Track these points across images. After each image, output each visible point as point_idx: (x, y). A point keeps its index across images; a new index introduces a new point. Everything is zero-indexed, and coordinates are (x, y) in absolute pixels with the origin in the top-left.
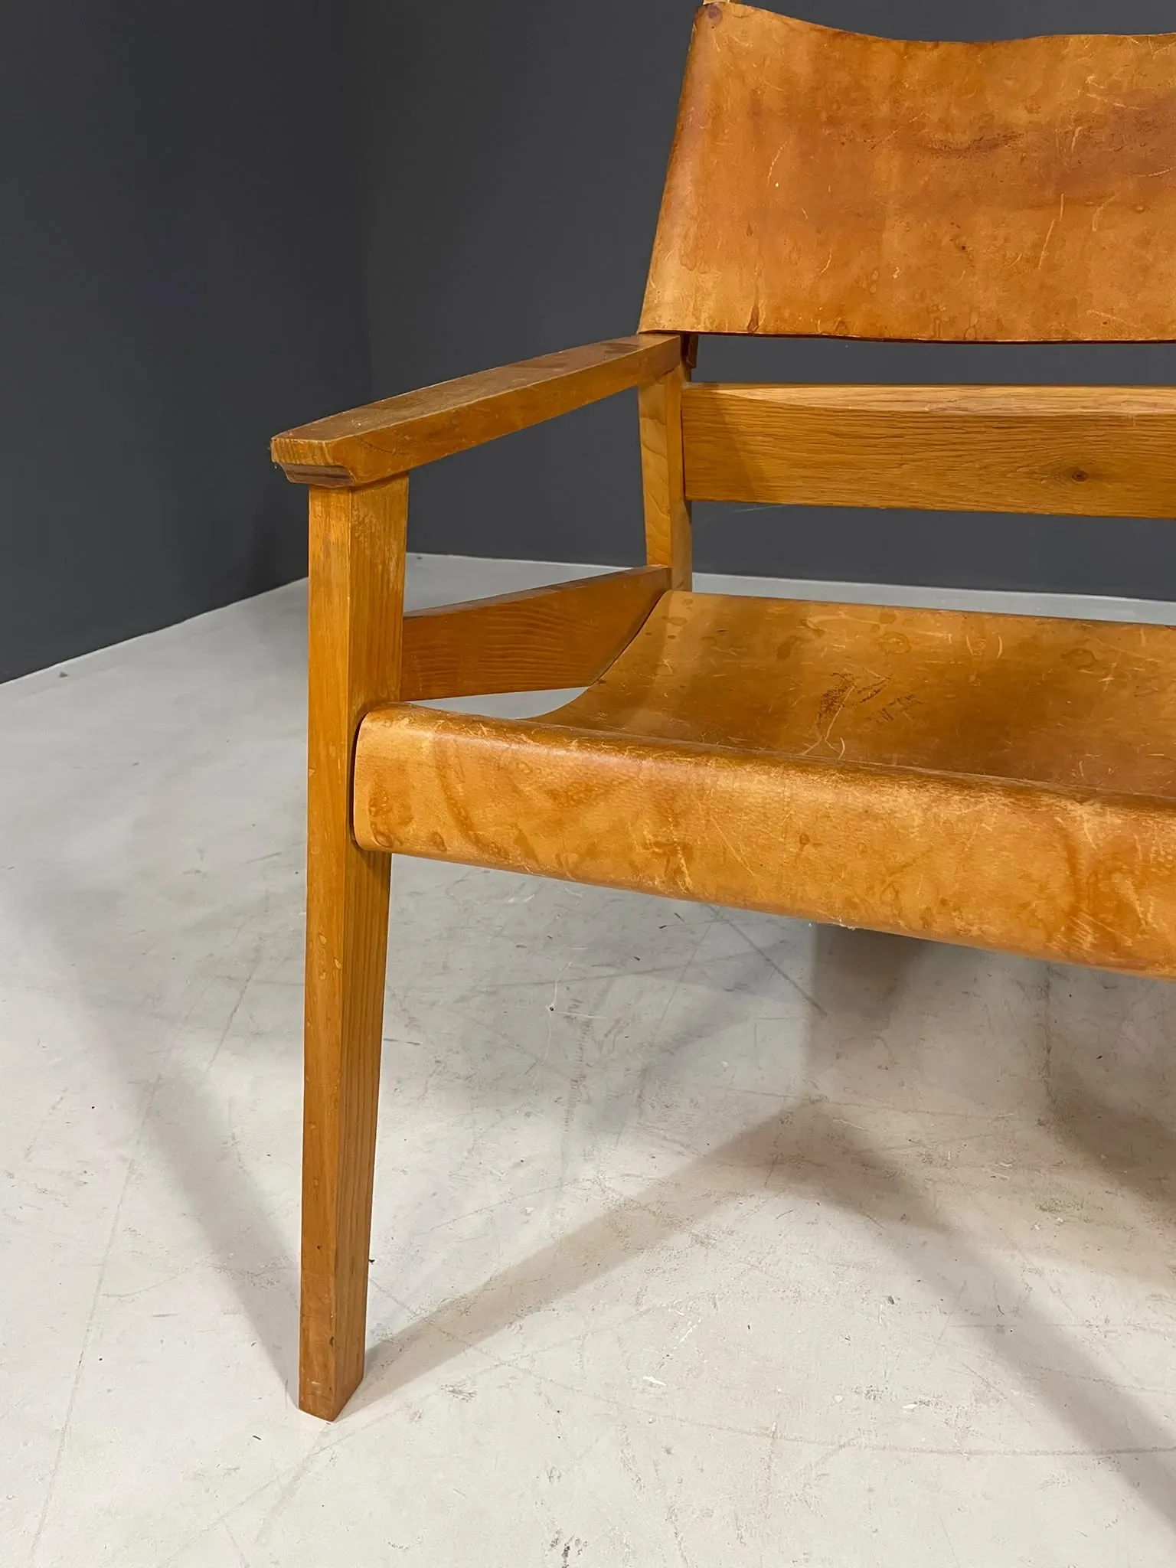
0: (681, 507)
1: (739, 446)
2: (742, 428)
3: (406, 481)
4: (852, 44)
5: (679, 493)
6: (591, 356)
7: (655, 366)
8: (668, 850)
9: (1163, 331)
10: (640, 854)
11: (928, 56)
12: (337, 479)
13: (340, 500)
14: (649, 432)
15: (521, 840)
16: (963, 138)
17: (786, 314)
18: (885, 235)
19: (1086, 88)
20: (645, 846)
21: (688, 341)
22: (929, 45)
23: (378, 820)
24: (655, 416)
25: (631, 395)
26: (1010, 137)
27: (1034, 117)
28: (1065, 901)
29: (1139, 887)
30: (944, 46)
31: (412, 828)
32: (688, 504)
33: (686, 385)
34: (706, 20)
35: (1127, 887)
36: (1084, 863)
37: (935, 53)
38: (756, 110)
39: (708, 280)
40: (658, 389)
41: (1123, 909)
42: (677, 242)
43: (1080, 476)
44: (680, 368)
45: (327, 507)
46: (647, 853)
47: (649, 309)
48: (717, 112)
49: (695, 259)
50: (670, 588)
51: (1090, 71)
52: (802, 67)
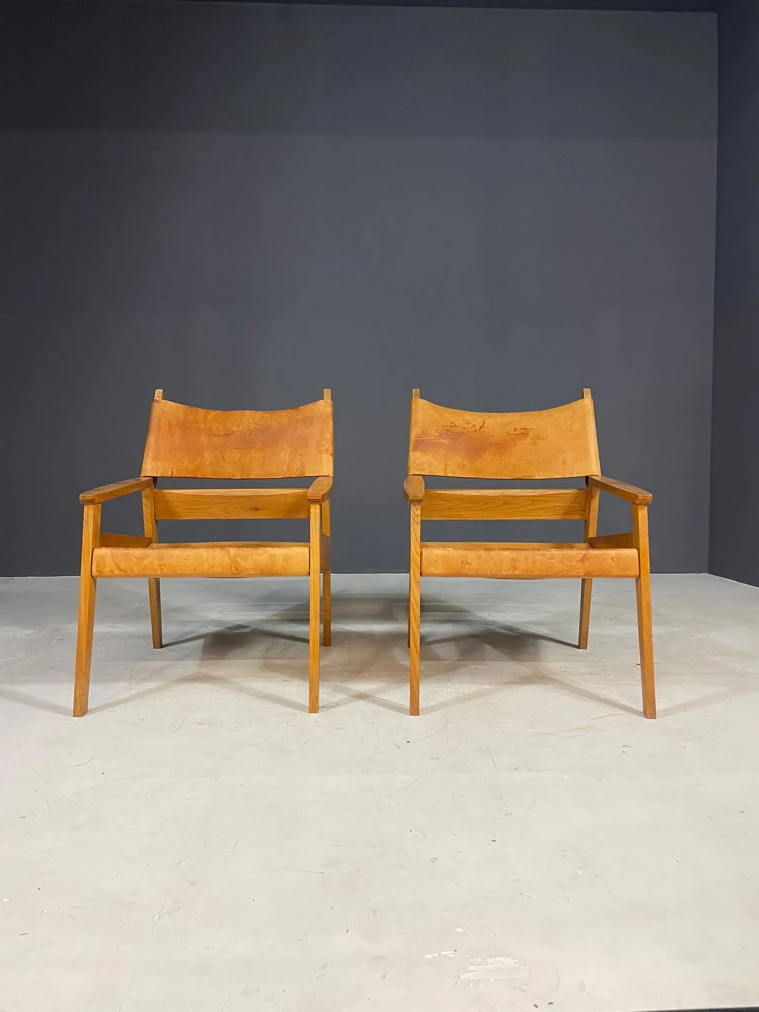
0: (154, 522)
1: (169, 505)
2: (171, 500)
3: (100, 505)
4: (193, 409)
5: (154, 518)
6: (132, 482)
7: (146, 485)
8: (161, 565)
9: (268, 476)
10: (155, 567)
11: (213, 413)
12: (92, 502)
13: (91, 506)
14: (145, 501)
15: (130, 568)
16: (222, 433)
17: (180, 472)
18: (205, 454)
19: (250, 423)
20: (156, 565)
21: (155, 479)
22: (213, 411)
23: (98, 569)
24: (146, 497)
25: (140, 492)
26: (233, 433)
27: (238, 429)
28: (229, 563)
29: (240, 559)
30: (216, 411)
31: (106, 570)
32: (156, 521)
33: (155, 490)
34: (155, 404)
35: (238, 560)
36: (231, 556)
37: (214, 413)
38: (169, 425)
39: (159, 464)
40: (148, 490)
41: (238, 563)
42: (150, 455)
43: (257, 509)
44: (153, 486)
45: (88, 508)
46: (156, 567)
47: (144, 471)
48: (159, 426)
49: (156, 458)
50: (152, 543)
51: (250, 419)
52: (181, 415)
